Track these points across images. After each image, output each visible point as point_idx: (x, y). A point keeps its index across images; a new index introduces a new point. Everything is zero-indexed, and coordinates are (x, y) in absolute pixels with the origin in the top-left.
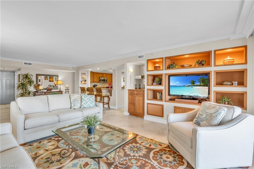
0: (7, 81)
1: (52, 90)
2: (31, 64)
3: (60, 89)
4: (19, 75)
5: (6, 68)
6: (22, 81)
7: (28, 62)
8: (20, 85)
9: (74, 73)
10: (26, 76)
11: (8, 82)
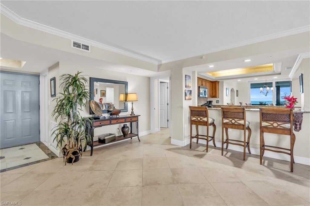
0: (25, 94)
1: (120, 113)
2: (87, 48)
3: (132, 110)
4: (54, 79)
5: (24, 63)
6: (65, 92)
7: (82, 41)
8: (63, 102)
9: (149, 79)
10: (74, 81)
11: (27, 97)
